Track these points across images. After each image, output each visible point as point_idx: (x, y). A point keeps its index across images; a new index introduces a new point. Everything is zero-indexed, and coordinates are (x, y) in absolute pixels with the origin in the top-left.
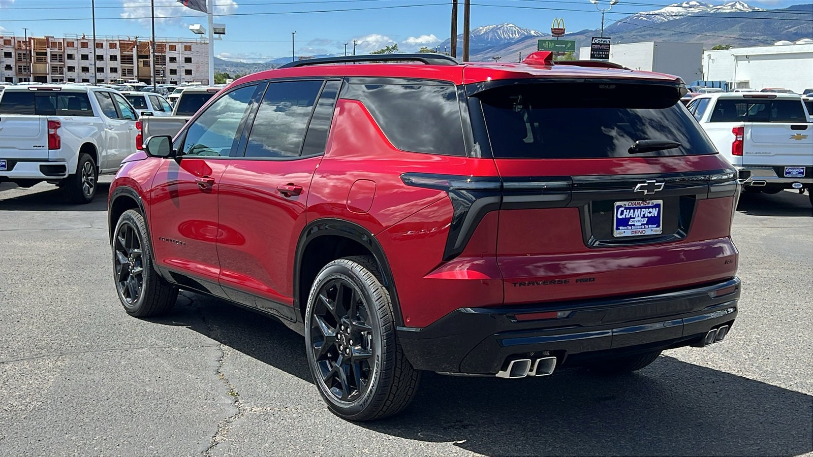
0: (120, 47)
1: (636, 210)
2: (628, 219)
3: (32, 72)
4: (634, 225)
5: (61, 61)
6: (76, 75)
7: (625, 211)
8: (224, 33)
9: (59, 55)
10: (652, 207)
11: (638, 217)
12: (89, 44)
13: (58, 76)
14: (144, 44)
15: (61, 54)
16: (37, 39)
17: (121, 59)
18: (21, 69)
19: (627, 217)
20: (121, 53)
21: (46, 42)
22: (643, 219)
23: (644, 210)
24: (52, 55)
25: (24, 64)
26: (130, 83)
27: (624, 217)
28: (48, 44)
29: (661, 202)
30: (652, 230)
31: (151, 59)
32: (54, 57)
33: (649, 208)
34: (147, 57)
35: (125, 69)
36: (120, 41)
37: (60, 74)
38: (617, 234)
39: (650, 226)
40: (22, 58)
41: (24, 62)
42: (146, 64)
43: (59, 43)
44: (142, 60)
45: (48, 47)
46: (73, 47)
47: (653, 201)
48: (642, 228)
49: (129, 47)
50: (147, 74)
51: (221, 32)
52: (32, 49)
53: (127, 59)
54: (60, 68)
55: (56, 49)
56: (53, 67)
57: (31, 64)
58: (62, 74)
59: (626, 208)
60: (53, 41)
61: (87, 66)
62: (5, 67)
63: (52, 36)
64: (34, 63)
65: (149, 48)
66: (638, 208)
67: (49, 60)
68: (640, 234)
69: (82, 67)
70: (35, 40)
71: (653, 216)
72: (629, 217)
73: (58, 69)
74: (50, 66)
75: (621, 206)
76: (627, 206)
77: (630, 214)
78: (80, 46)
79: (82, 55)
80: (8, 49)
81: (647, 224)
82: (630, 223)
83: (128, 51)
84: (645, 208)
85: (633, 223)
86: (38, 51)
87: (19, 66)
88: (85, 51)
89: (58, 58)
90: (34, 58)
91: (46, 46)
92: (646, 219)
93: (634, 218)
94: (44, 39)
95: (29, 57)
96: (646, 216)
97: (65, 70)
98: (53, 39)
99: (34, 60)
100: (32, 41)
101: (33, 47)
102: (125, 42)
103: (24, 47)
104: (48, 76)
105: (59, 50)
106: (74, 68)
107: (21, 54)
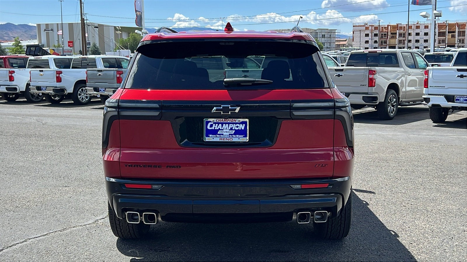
0: (438, 27)
1: (224, 125)
2: (218, 130)
3: (388, 44)
4: (222, 134)
5: (404, 37)
6: (412, 45)
7: (214, 125)
8: (441, 16)
9: (403, 34)
10: (239, 124)
11: (226, 129)
12: (420, 26)
13: (401, 45)
14: (453, 25)
15: (404, 33)
16: (392, 25)
17: (438, 34)
18: (382, 42)
19: (216, 129)
20: (439, 31)
21: (396, 27)
22: (230, 131)
23: (232, 125)
24: (400, 34)
25: (384, 40)
26: (441, 48)
27: (213, 129)
28: (398, 28)
29: (247, 120)
30: (239, 139)
31: (457, 34)
32: (400, 35)
33: (236, 123)
34: (454, 32)
35: (440, 40)
36: (438, 23)
37: (403, 44)
38: (207, 139)
39: (237, 136)
40: (383, 36)
41: (384, 39)
42: (453, 36)
43: (404, 27)
44: (451, 34)
45: (398, 30)
46: (412, 28)
47: (239, 119)
48: (230, 137)
49: (443, 27)
50: (453, 42)
51: (439, 15)
52: (389, 31)
53: (442, 34)
54: (403, 41)
55: (402, 30)
56: (399, 41)
57: (388, 39)
58: (404, 44)
59: (215, 123)
60: (401, 26)
61: (418, 39)
62: (374, 42)
63: (400, 23)
64: (390, 39)
65: (456, 27)
66: (226, 123)
67: (397, 37)
68: (227, 141)
69: (416, 40)
70: (391, 26)
71: (240, 129)
72: (218, 129)
73: (402, 41)
74: (398, 40)
75: (210, 122)
76: (215, 121)
77: (219, 127)
78: (415, 28)
79: (416, 33)
80: (376, 32)
81: (235, 134)
82: (218, 133)
83: (443, 30)
84: (233, 123)
85: (221, 133)
86: (392, 32)
87: (381, 41)
88: (418, 31)
89: (403, 35)
90: (390, 36)
91: (397, 29)
92: (234, 131)
93: (223, 130)
94: (396, 25)
95: (387, 36)
96: (233, 129)
97: (406, 42)
98: (400, 25)
99: (390, 37)
100: (389, 27)
101: (389, 30)
102: (442, 24)
103: (384, 30)
104: (396, 46)
105: (403, 31)
106: (411, 40)
107: (383, 34)
